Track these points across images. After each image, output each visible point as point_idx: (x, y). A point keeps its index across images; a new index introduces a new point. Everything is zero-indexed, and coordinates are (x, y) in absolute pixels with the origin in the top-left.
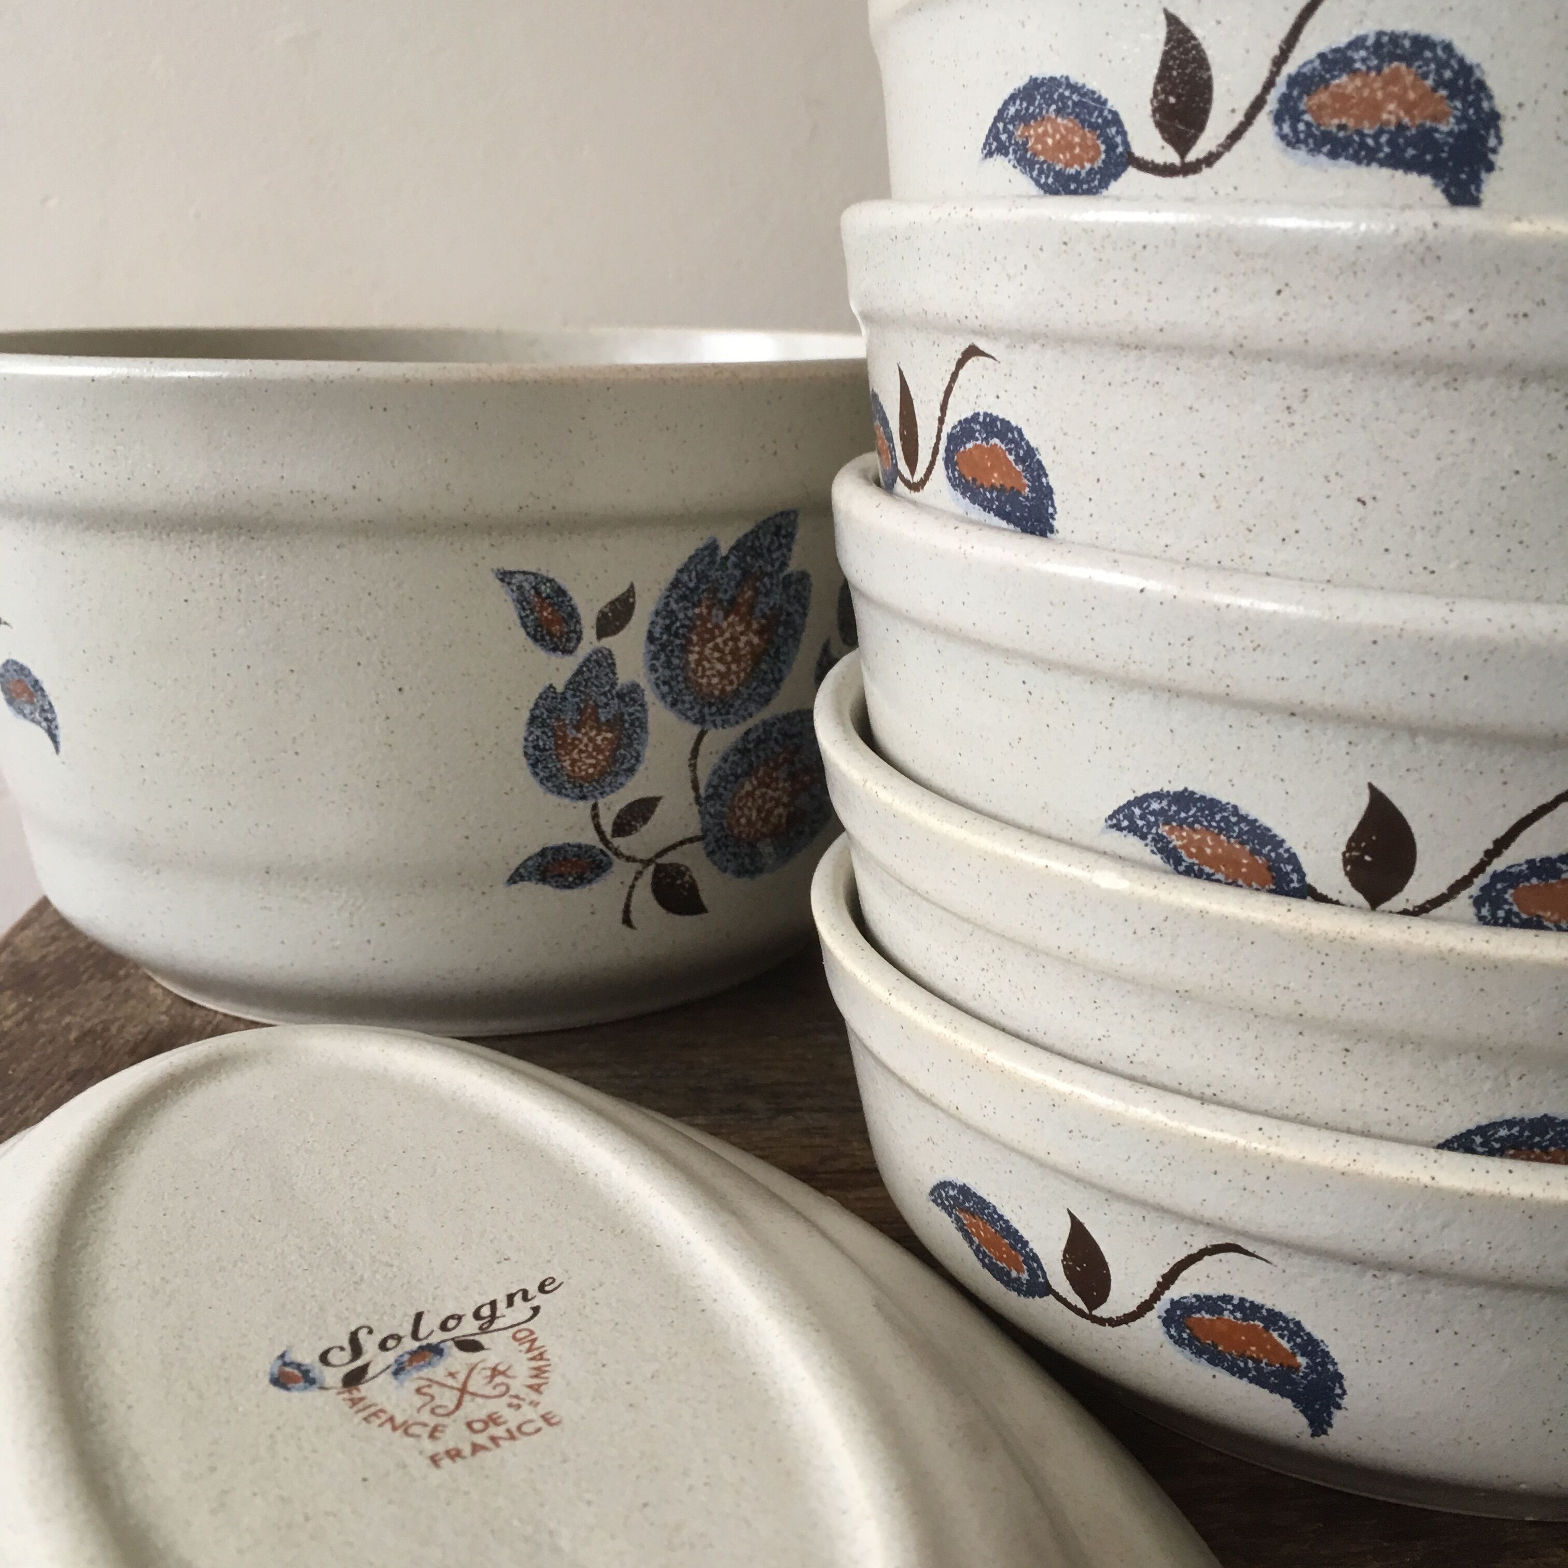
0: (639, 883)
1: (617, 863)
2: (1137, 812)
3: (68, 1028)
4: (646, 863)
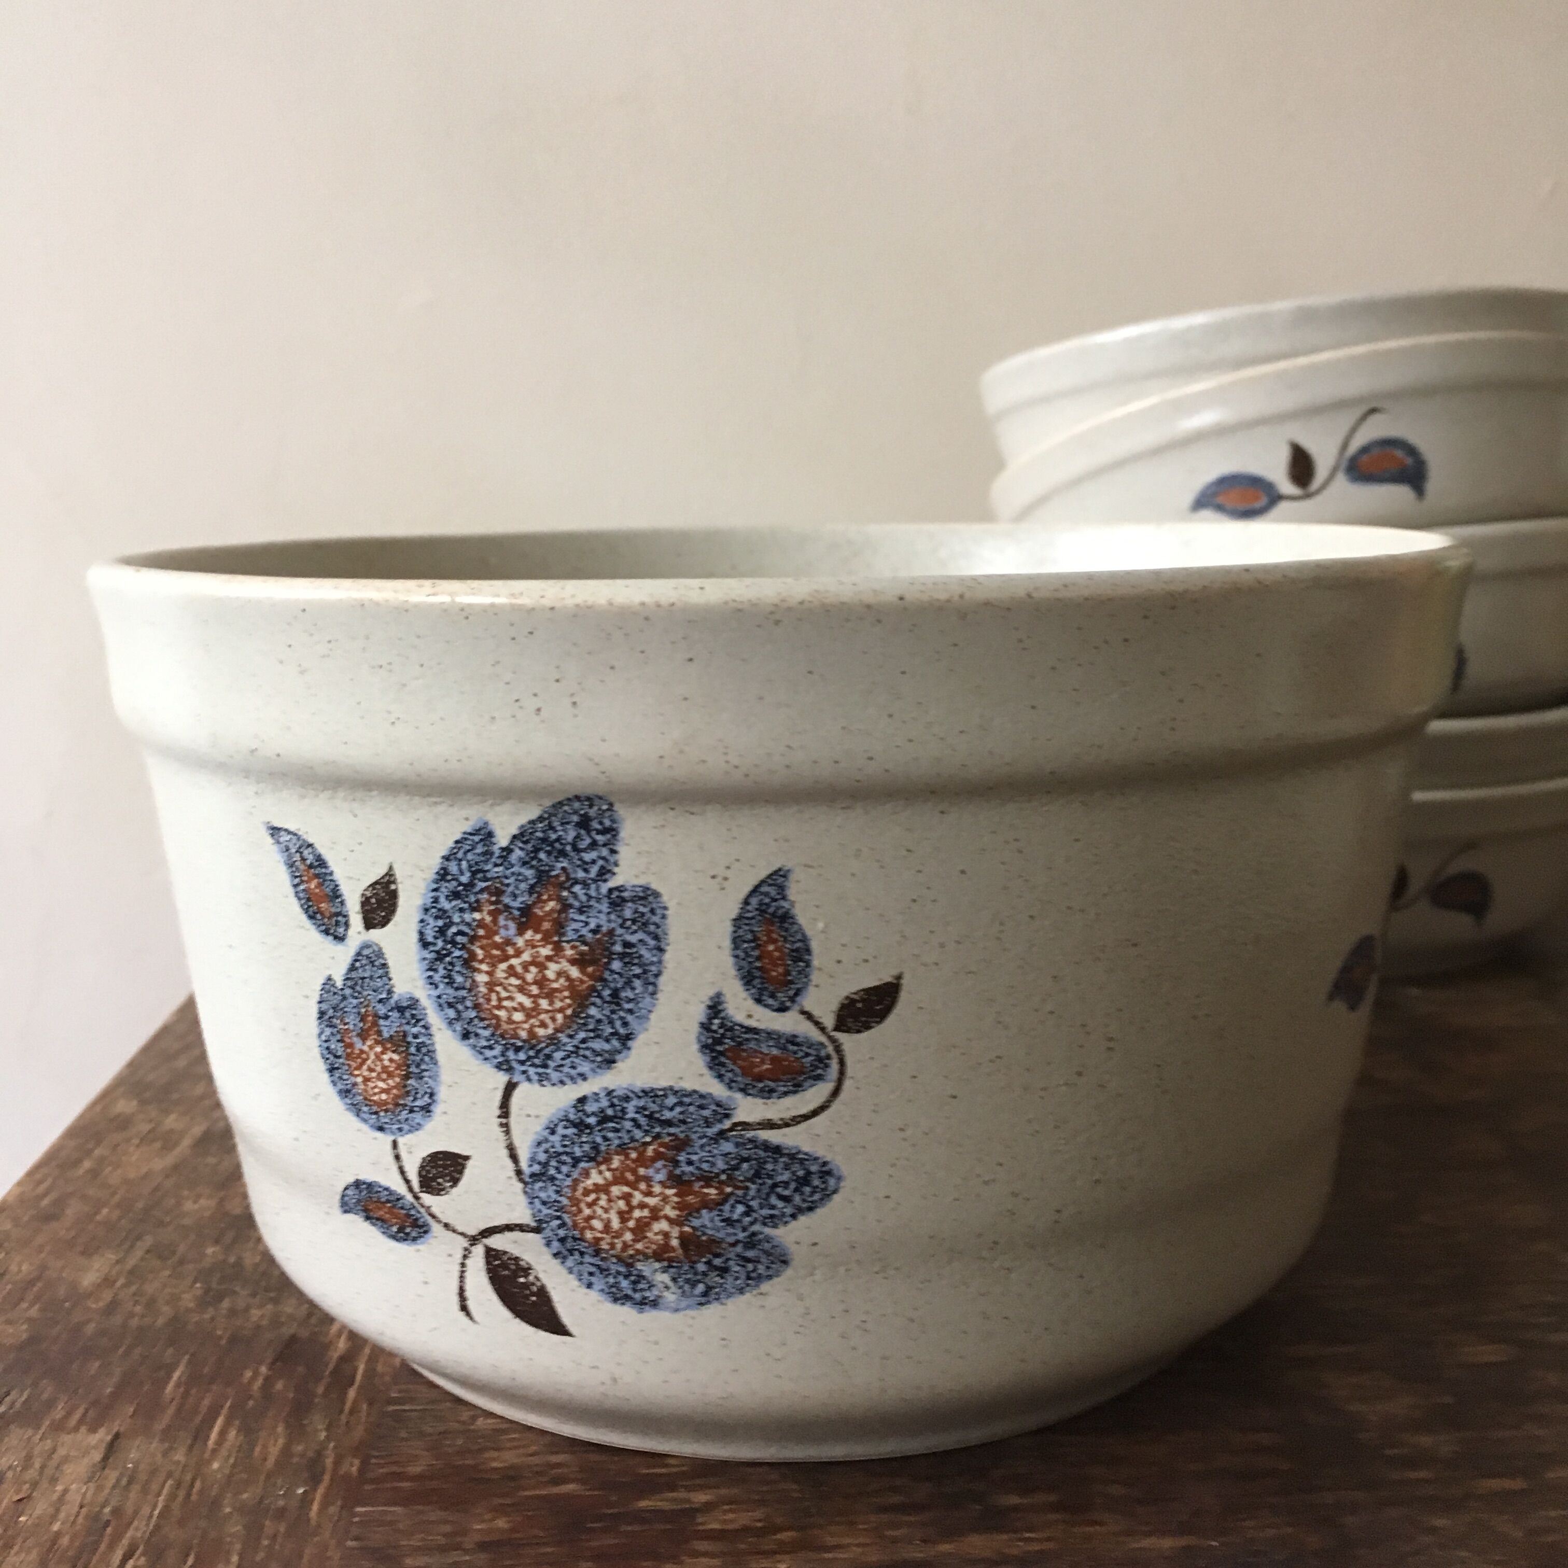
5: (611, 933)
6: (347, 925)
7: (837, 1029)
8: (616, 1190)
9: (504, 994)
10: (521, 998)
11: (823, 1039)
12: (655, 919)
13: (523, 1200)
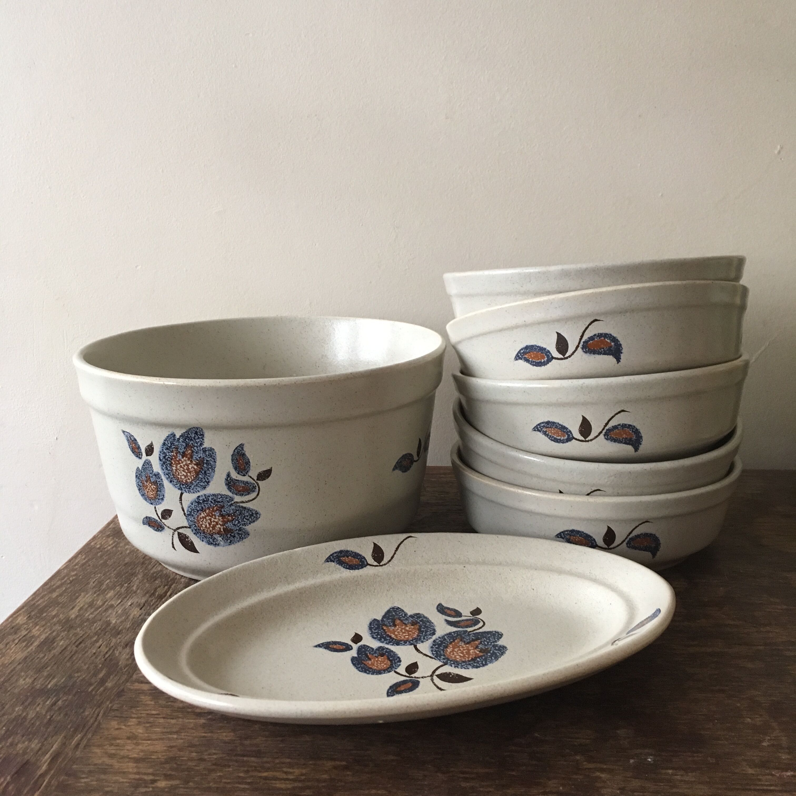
5: (204, 458)
6: (142, 455)
7: (257, 480)
8: (207, 518)
9: (179, 472)
10: (183, 473)
11: (254, 482)
12: (214, 455)
13: (186, 521)
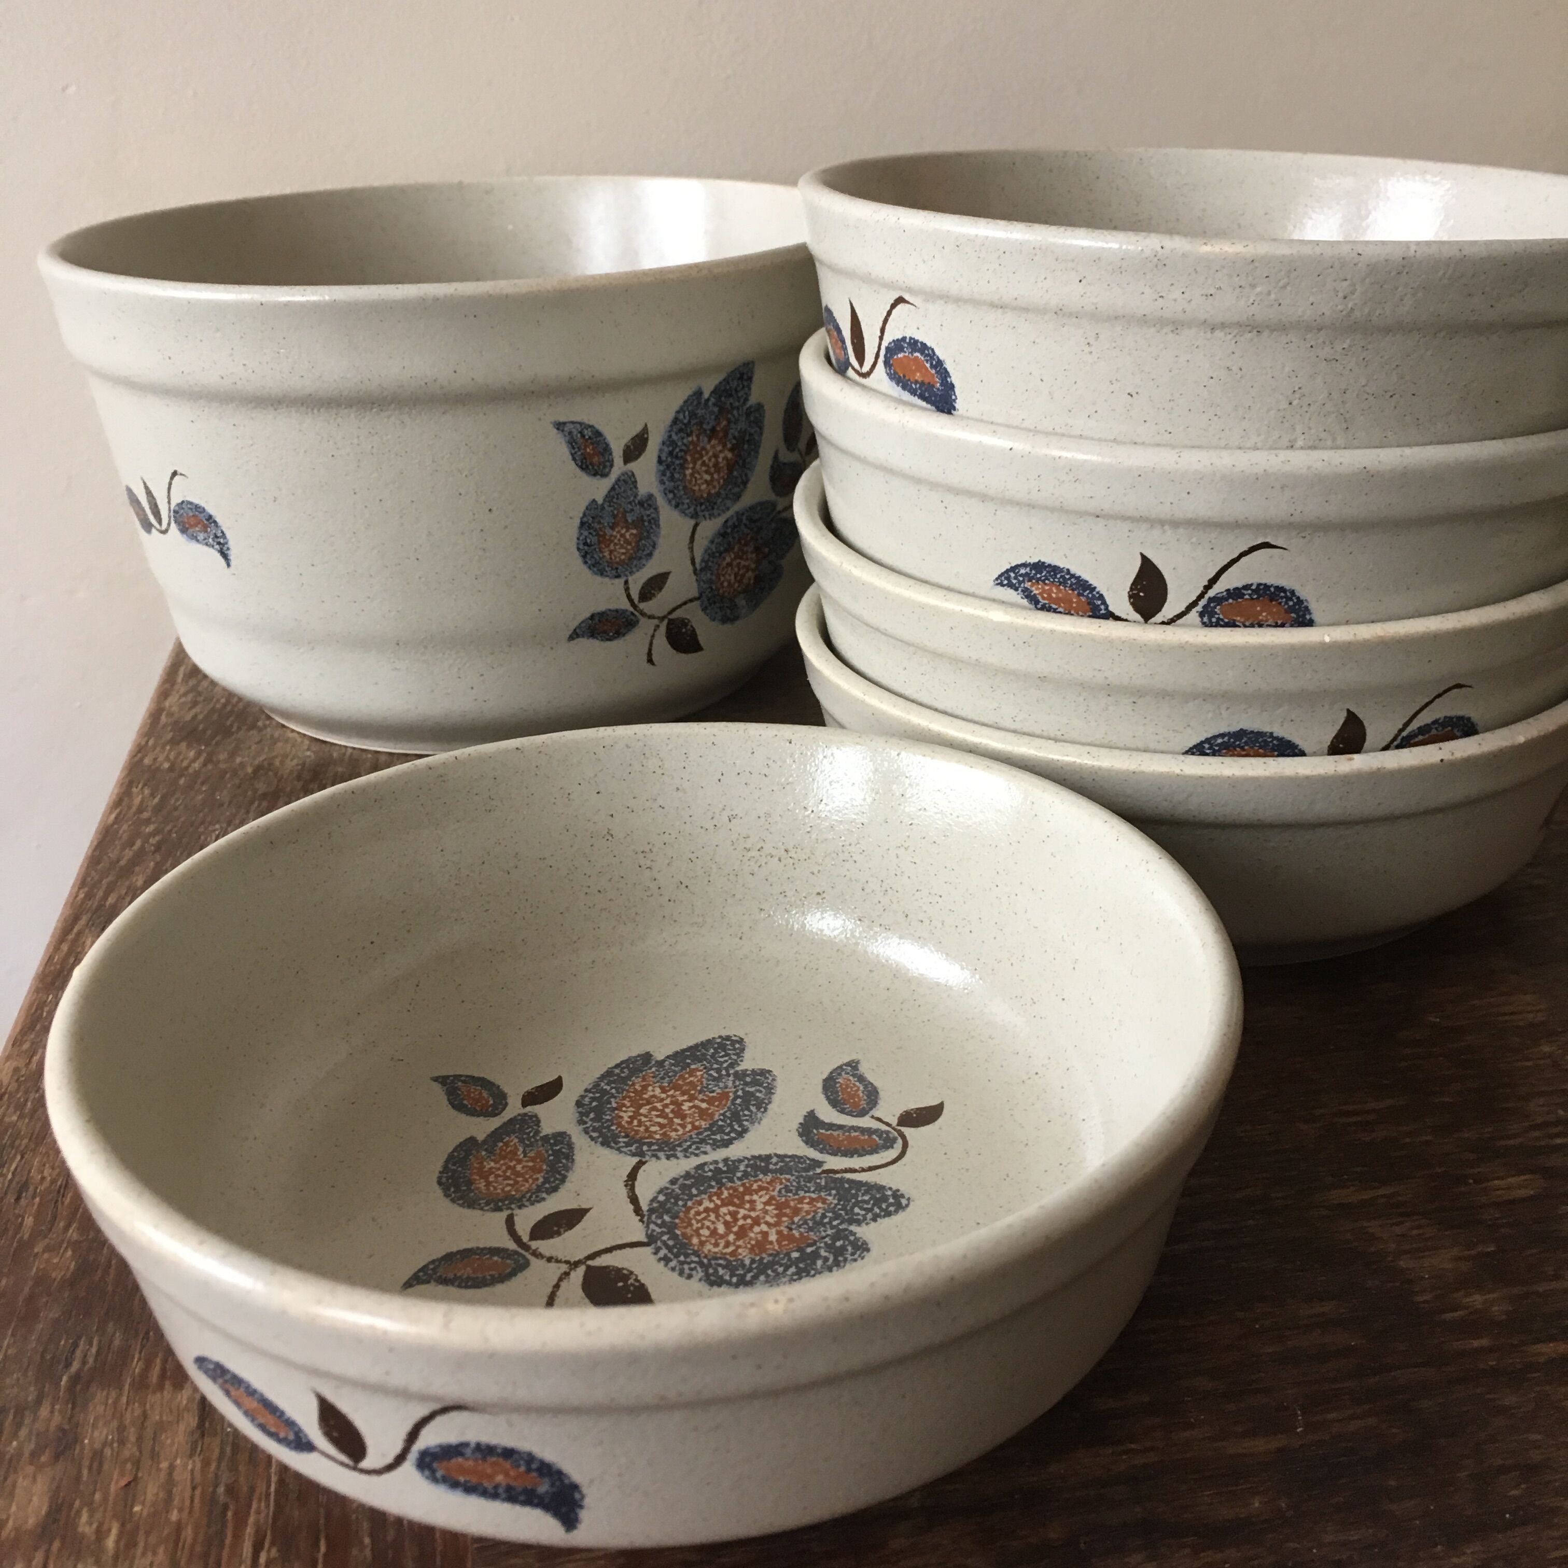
0: (657, 633)
1: (643, 621)
2: (1012, 575)
3: (243, 766)
4: (662, 619)
6: (612, 466)
9: (698, 477)
10: (706, 477)
12: (761, 418)
13: (695, 585)
